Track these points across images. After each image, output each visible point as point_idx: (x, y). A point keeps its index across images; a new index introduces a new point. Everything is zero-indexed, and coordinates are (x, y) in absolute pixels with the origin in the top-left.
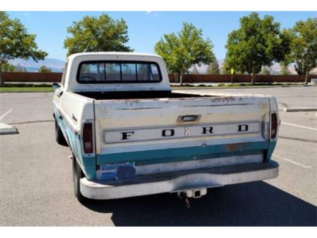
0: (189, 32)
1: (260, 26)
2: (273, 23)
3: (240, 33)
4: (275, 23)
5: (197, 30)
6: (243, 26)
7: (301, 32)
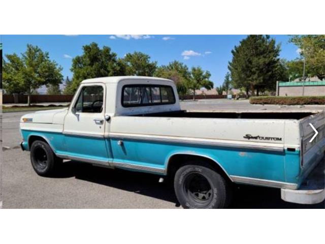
0: (34, 54)
1: (100, 55)
2: (111, 53)
3: (84, 59)
4: (113, 53)
5: (43, 53)
6: (86, 53)
7: (132, 62)
